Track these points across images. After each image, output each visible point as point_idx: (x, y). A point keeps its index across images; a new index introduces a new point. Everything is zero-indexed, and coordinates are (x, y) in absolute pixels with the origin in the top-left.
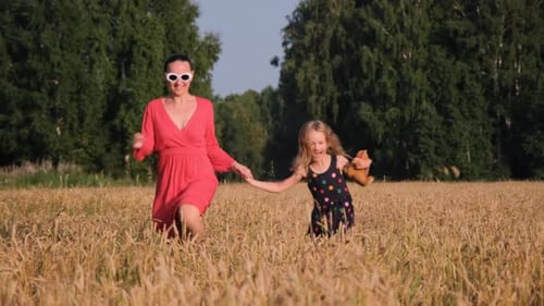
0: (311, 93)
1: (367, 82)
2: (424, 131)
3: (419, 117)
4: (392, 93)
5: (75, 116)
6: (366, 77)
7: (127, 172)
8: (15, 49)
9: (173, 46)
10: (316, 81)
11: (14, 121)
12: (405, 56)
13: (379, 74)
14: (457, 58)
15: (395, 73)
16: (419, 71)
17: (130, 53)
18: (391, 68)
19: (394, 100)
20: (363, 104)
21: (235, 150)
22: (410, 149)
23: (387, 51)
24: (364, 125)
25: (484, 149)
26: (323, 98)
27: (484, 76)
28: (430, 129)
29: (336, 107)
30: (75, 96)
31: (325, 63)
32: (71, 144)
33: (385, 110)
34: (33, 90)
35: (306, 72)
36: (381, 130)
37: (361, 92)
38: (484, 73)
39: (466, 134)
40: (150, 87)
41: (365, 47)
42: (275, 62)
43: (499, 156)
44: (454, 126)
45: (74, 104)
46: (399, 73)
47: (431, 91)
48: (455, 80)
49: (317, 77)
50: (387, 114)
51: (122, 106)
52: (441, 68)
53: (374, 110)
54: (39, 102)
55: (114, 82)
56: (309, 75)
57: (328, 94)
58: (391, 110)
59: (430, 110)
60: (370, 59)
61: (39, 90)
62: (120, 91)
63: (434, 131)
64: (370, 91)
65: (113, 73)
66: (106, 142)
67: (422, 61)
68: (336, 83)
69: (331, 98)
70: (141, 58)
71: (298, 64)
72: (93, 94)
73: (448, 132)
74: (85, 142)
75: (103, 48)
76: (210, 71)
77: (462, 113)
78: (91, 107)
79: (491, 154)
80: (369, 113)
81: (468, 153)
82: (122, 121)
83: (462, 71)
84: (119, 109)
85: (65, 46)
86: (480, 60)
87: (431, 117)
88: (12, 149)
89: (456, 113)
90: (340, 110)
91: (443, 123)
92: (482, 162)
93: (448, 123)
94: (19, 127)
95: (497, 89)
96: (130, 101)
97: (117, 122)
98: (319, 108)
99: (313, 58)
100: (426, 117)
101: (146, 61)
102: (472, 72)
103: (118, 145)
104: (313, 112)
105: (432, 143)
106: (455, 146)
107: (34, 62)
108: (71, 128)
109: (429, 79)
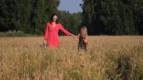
0: (89, 13)
1: (103, 10)
2: (117, 22)
3: (116, 19)
4: (109, 13)
5: (22, 19)
6: (102, 9)
7: (36, 33)
8: (7, 2)
9: (47, 1)
10: (90, 10)
11: (7, 20)
12: (113, 4)
13: (106, 8)
14: (126, 4)
15: (110, 8)
16: (116, 8)
17: (36, 3)
18: (109, 7)
19: (109, 15)
20: (102, 16)
21: (74, 27)
22: (113, 27)
23: (108, 2)
24: (102, 21)
25: (132, 27)
26: (92, 14)
27: (133, 9)
28: (119, 22)
29: (95, 17)
30: (22, 14)
31: (92, 5)
32: (21, 26)
33: (107, 17)
34: (12, 12)
35: (87, 7)
36: (106, 22)
37: (101, 13)
38: (132, 8)
39: (128, 24)
40: (41, 12)
41: (102, 1)
42: (81, 5)
43: (136, 29)
44: (125, 21)
45: (22, 16)
46: (111, 8)
47: (119, 13)
48: (125, 10)
49: (90, 9)
50: (108, 18)
51: (34, 17)
52: (121, 7)
53: (104, 17)
54: (13, 16)
55: (32, 11)
56: (88, 8)
57: (93, 13)
58: (109, 17)
59: (118, 17)
60: (103, 4)
61: (13, 13)
62: (34, 13)
63: (119, 23)
64: (103, 12)
65: (32, 8)
66: (30, 26)
67: (117, 5)
68: (95, 10)
69: (94, 14)
70: (39, 4)
71: (85, 6)
72: (27, 13)
73: (123, 23)
74: (25, 26)
75: (29, 2)
76: (57, 8)
77: (127, 18)
78: (26, 17)
79: (134, 29)
80: (103, 18)
81: (128, 28)
82: (34, 20)
83: (127, 7)
84: (33, 17)
85: (20, 1)
86: (132, 5)
87: (119, 19)
88: (7, 27)
89: (125, 18)
90: (96, 17)
91: (122, 21)
92: (132, 31)
93: (123, 20)
94: (8, 22)
95: (136, 12)
96: (36, 15)
97: (33, 20)
98: (91, 17)
99: (89, 4)
100: (118, 19)
101: (40, 5)
102: (129, 8)
103: (33, 26)
104: (89, 18)
105: (119, 26)
106: (125, 26)
107: (12, 6)
108: (21, 22)
109: (118, 10)
